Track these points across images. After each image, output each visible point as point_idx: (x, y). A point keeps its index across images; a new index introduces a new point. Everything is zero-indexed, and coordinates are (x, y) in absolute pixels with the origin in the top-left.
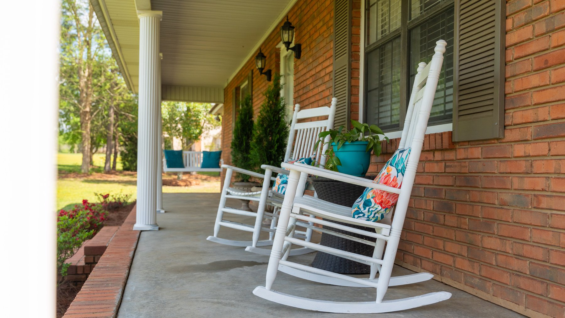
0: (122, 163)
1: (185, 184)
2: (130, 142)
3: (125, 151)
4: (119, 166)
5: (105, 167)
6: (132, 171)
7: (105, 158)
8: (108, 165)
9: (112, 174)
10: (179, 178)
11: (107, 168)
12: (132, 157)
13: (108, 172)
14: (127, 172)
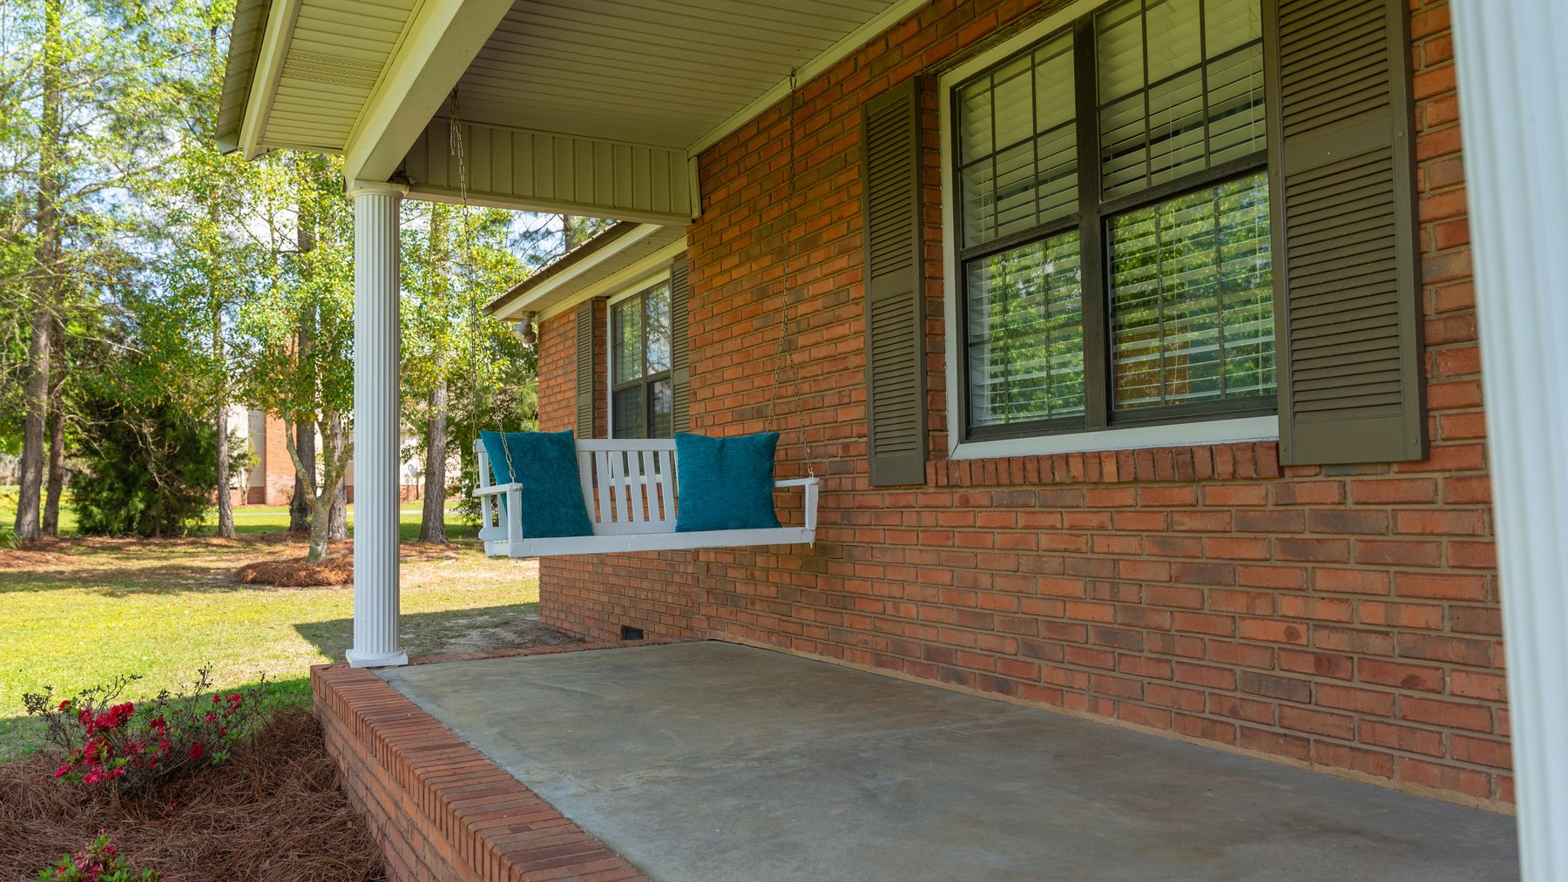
0: (75, 510)
1: (342, 576)
2: (105, 443)
3: (88, 471)
4: (67, 520)
5: (18, 524)
6: (112, 535)
7: (16, 498)
8: (29, 517)
9: (44, 548)
10: (314, 554)
11: (27, 527)
12: (111, 489)
13: (32, 544)
14: (97, 540)
